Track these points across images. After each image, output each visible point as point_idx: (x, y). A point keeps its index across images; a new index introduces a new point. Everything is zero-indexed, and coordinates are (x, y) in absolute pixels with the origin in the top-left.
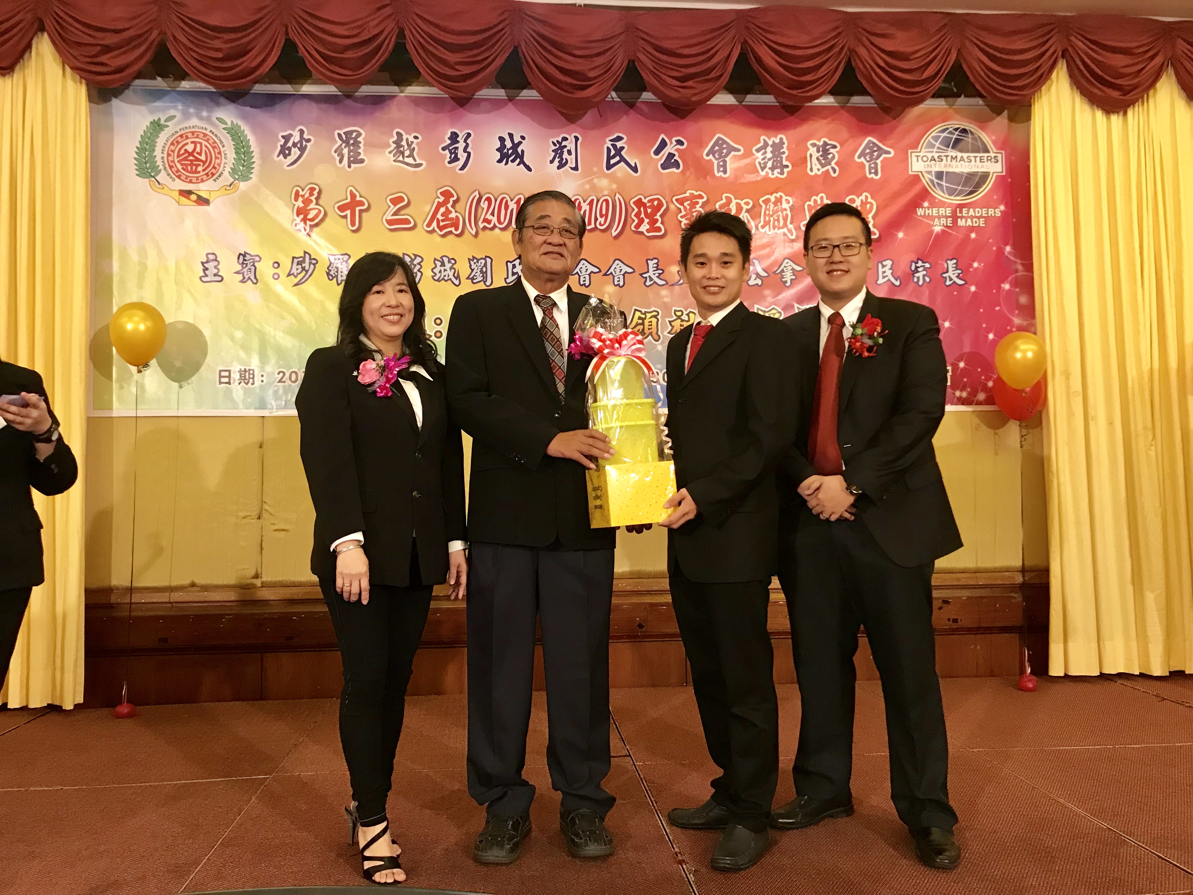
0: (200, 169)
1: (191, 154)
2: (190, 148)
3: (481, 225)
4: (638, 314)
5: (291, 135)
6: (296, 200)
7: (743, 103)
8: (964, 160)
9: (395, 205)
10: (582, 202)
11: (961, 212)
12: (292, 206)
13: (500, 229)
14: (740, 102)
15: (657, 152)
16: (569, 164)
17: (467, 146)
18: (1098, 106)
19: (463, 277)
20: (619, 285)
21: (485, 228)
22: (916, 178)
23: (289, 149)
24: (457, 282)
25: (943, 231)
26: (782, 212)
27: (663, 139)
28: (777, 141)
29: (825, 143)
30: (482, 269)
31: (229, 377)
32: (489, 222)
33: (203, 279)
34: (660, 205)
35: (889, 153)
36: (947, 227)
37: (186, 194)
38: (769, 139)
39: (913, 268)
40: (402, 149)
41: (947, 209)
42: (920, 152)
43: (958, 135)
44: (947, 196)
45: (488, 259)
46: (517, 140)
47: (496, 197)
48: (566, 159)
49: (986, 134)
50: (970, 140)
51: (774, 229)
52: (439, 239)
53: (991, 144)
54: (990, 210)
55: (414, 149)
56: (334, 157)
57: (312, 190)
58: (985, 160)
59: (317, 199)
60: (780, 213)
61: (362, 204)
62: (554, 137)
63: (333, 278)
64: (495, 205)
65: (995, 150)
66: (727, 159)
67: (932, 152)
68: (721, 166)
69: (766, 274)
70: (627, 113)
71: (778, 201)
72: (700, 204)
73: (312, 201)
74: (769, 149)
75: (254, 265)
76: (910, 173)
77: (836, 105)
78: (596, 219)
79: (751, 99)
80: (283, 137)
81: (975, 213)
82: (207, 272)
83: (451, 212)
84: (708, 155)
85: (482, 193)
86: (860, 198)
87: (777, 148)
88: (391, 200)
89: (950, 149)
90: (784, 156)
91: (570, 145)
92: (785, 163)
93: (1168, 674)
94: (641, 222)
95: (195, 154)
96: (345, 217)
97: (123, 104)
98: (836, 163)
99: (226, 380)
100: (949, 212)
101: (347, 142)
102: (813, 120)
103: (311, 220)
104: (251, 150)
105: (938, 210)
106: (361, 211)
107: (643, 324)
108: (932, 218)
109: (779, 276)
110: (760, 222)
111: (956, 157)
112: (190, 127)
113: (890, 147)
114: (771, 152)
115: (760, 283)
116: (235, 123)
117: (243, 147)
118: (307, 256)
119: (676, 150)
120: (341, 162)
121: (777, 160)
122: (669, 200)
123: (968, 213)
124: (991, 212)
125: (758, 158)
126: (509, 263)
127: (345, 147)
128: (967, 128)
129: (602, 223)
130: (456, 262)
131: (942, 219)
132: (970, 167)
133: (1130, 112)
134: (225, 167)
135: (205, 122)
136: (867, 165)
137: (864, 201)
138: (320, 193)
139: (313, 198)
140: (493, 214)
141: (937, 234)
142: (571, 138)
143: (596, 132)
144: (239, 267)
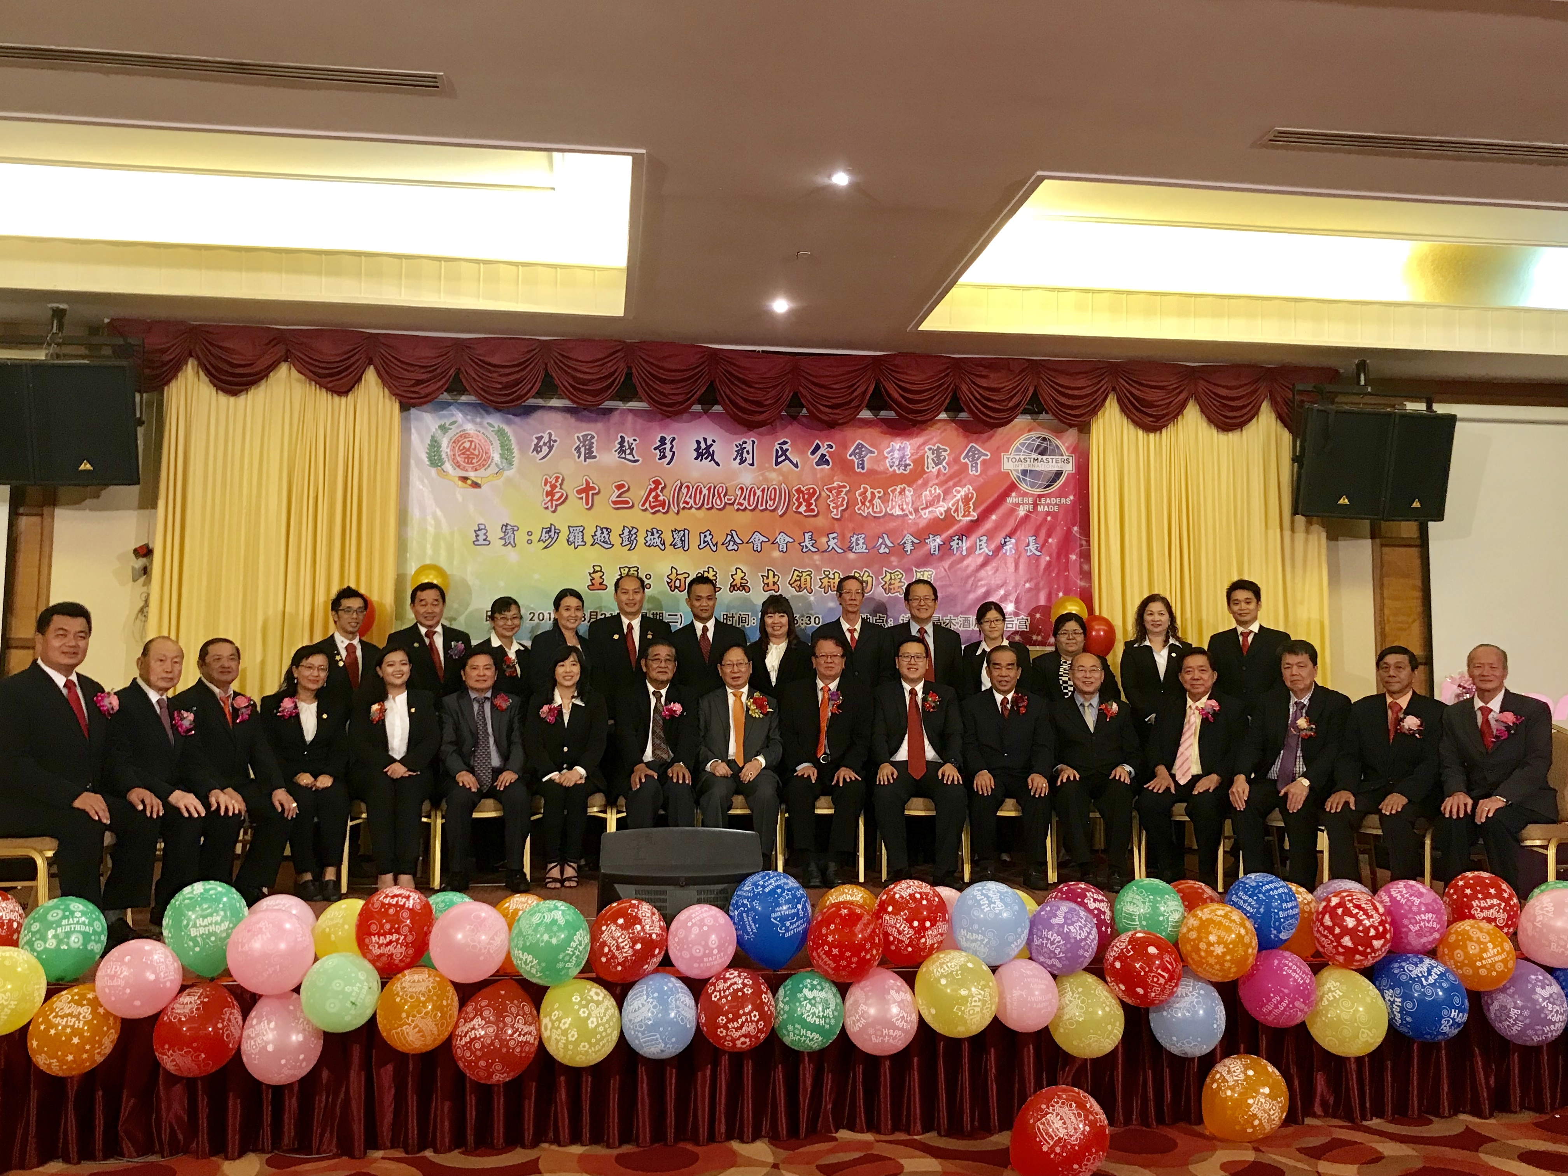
0: (474, 461)
1: (468, 450)
2: (467, 445)
3: (682, 506)
4: (796, 573)
5: (542, 437)
6: (546, 485)
7: (879, 417)
8: (1043, 461)
9: (618, 490)
10: (757, 489)
11: (1040, 501)
12: (542, 490)
13: (695, 508)
14: (877, 416)
15: (813, 453)
16: (748, 461)
17: (672, 447)
18: (1140, 427)
19: (667, 543)
20: (783, 551)
21: (684, 508)
22: (1007, 475)
23: (541, 447)
24: (663, 548)
25: (1026, 515)
27: (817, 443)
28: (902, 445)
29: (938, 447)
32: (687, 503)
33: (476, 543)
34: (815, 492)
35: (987, 455)
36: (1029, 511)
37: (464, 479)
38: (897, 444)
39: (1003, 542)
40: (624, 448)
41: (1030, 498)
42: (1010, 454)
43: (1039, 442)
44: (1030, 489)
45: (686, 531)
46: (709, 442)
47: (693, 484)
48: (745, 457)
50: (1049, 446)
51: (899, 511)
52: (651, 516)
53: (1064, 449)
54: (1063, 499)
55: (633, 448)
56: (574, 454)
57: (557, 478)
58: (1060, 461)
59: (561, 485)
60: (904, 500)
61: (594, 489)
62: (736, 441)
63: (571, 543)
64: (692, 491)
65: (1067, 454)
66: (865, 459)
67: (1020, 455)
68: (861, 464)
69: (892, 545)
70: (791, 424)
71: (903, 490)
72: (844, 492)
73: (556, 487)
74: (896, 452)
75: (513, 533)
76: (1002, 471)
77: (950, 419)
78: (767, 502)
79: (883, 414)
80: (537, 438)
81: (1050, 501)
82: (478, 538)
83: (659, 496)
84: (850, 455)
85: (683, 482)
86: (964, 489)
87: (902, 451)
88: (616, 487)
89: (1033, 453)
90: (907, 457)
91: (748, 446)
92: (908, 462)
94: (800, 505)
95: (472, 450)
96: (582, 498)
97: (419, 412)
100: (1031, 500)
101: (583, 443)
102: (931, 430)
103: (557, 500)
104: (512, 448)
105: (1023, 499)
106: (593, 494)
107: (800, 580)
108: (1018, 505)
109: (903, 547)
110: (889, 506)
111: (1038, 459)
112: (468, 430)
113: (986, 451)
114: (898, 454)
115: (888, 552)
116: (501, 428)
117: (507, 445)
118: (553, 528)
119: (827, 452)
120: (579, 457)
121: (902, 460)
122: (821, 489)
123: (1045, 501)
124: (1063, 501)
125: (888, 458)
127: (582, 446)
128: (1047, 437)
129: (771, 505)
130: (662, 534)
131: (1025, 506)
132: (1048, 466)
133: (1164, 431)
134: (492, 460)
136: (970, 464)
137: (967, 491)
138: (563, 480)
139: (558, 484)
140: (690, 497)
141: (1022, 518)
142: (750, 442)
143: (767, 437)
144: (503, 535)
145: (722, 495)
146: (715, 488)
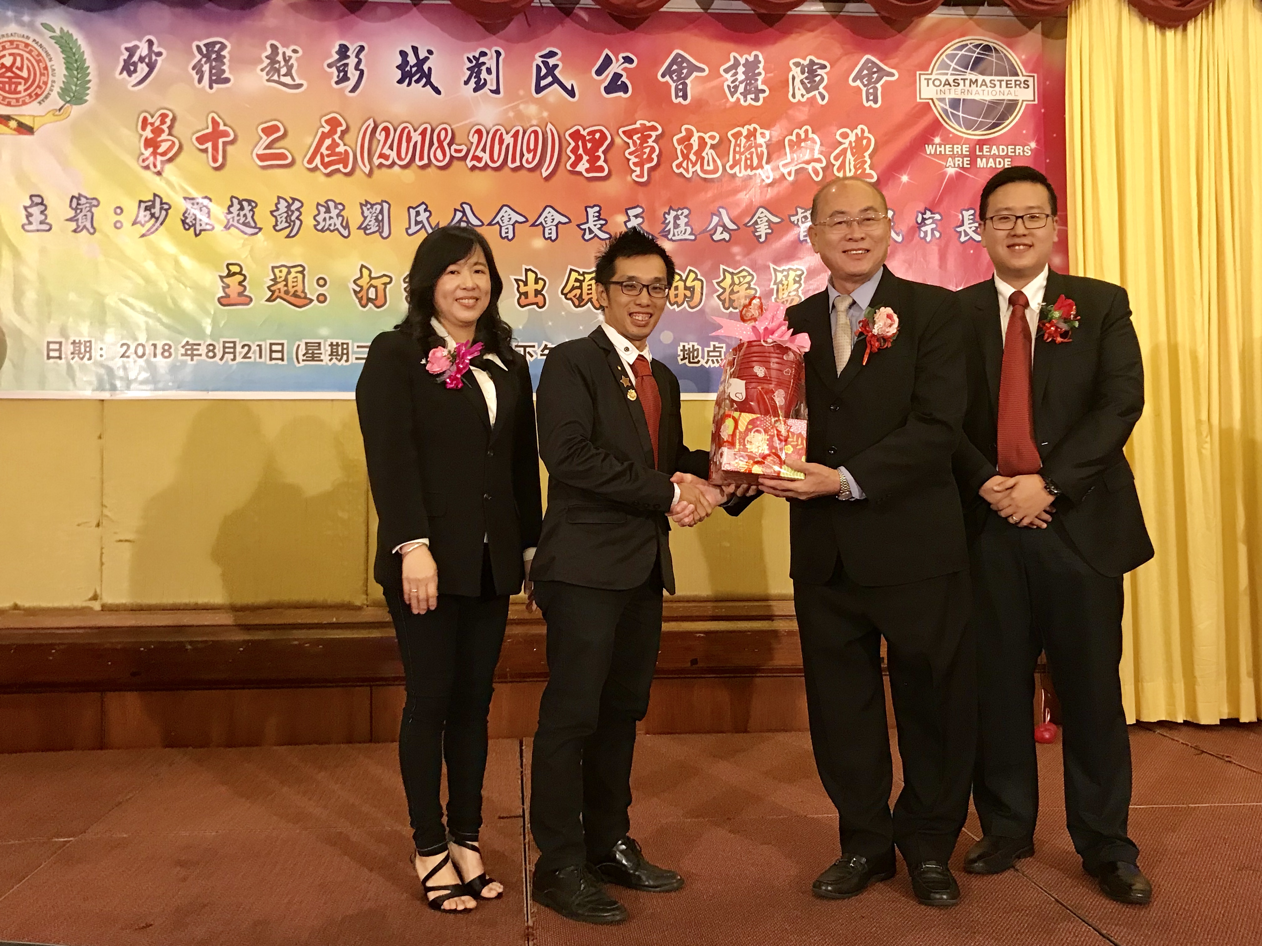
0: (21, 88)
1: (9, 69)
2: (8, 61)
3: (376, 161)
4: (574, 275)
5: (136, 47)
6: (144, 128)
7: (709, 11)
8: (986, 85)
9: (268, 136)
10: (504, 133)
11: (981, 150)
12: (138, 136)
13: (400, 166)
14: (706, 9)
15: (599, 72)
16: (488, 86)
17: (359, 62)
18: (1150, 20)
19: (353, 226)
20: (550, 238)
21: (381, 165)
22: (926, 107)
23: (135, 64)
24: (345, 233)
25: (958, 175)
26: (756, 150)
27: (607, 55)
28: (751, 59)
29: (811, 60)
30: (377, 216)
31: (60, 350)
32: (386, 157)
33: (27, 227)
34: (603, 137)
35: (893, 75)
36: (963, 168)
38: (741, 56)
39: (919, 220)
40: (277, 66)
41: (964, 146)
42: (931, 74)
43: (979, 53)
44: (964, 130)
45: (384, 204)
46: (422, 54)
47: (396, 125)
48: (485, 80)
49: (1013, 52)
50: (994, 60)
51: (746, 169)
52: (323, 179)
53: (1020, 65)
54: (1017, 147)
55: (292, 66)
56: (191, 76)
57: (164, 116)
58: (1013, 85)
59: (170, 128)
60: (753, 150)
61: (226, 134)
62: (470, 52)
63: (190, 227)
64: (394, 136)
65: (1025, 73)
66: (688, 81)
67: (947, 74)
68: (681, 90)
69: (736, 228)
70: (561, 23)
71: (752, 134)
72: (653, 138)
73: (163, 131)
74: (741, 69)
75: (90, 211)
76: (918, 100)
77: (827, 13)
78: (522, 155)
79: (719, 5)
80: (127, 49)
81: (999, 152)
82: (30, 219)
83: (338, 145)
84: (663, 76)
85: (378, 122)
86: (855, 131)
87: (751, 67)
88: (263, 130)
89: (968, 71)
90: (760, 79)
91: (490, 61)
92: (761, 87)
93: (1218, 723)
94: (579, 159)
95: (14, 69)
98: (825, 88)
99: (56, 354)
100: (965, 149)
101: (207, 57)
102: (797, 33)
103: (163, 154)
104: (86, 65)
105: (953, 148)
106: (225, 144)
107: (580, 288)
108: (944, 157)
109: (752, 229)
110: (728, 161)
111: (976, 80)
112: (7, 35)
113: (893, 68)
114: (744, 73)
115: (727, 239)
116: (66, 31)
117: (76, 61)
118: (158, 201)
119: (624, 69)
120: (200, 81)
121: (751, 84)
122: (614, 133)
123: (990, 152)
124: (1019, 150)
125: (727, 80)
126: (411, 210)
127: (206, 63)
128: (991, 44)
129: (530, 160)
130: (344, 209)
131: (957, 159)
132: (994, 93)
133: (1191, 27)
134: (52, 86)
135: (26, 28)
136: (864, 89)
137: (860, 135)
138: (174, 120)
139: (165, 127)
140: (391, 148)
141: (951, 178)
142: (491, 53)
143: (522, 45)
144: (72, 213)
145: (445, 144)
146: (433, 131)
